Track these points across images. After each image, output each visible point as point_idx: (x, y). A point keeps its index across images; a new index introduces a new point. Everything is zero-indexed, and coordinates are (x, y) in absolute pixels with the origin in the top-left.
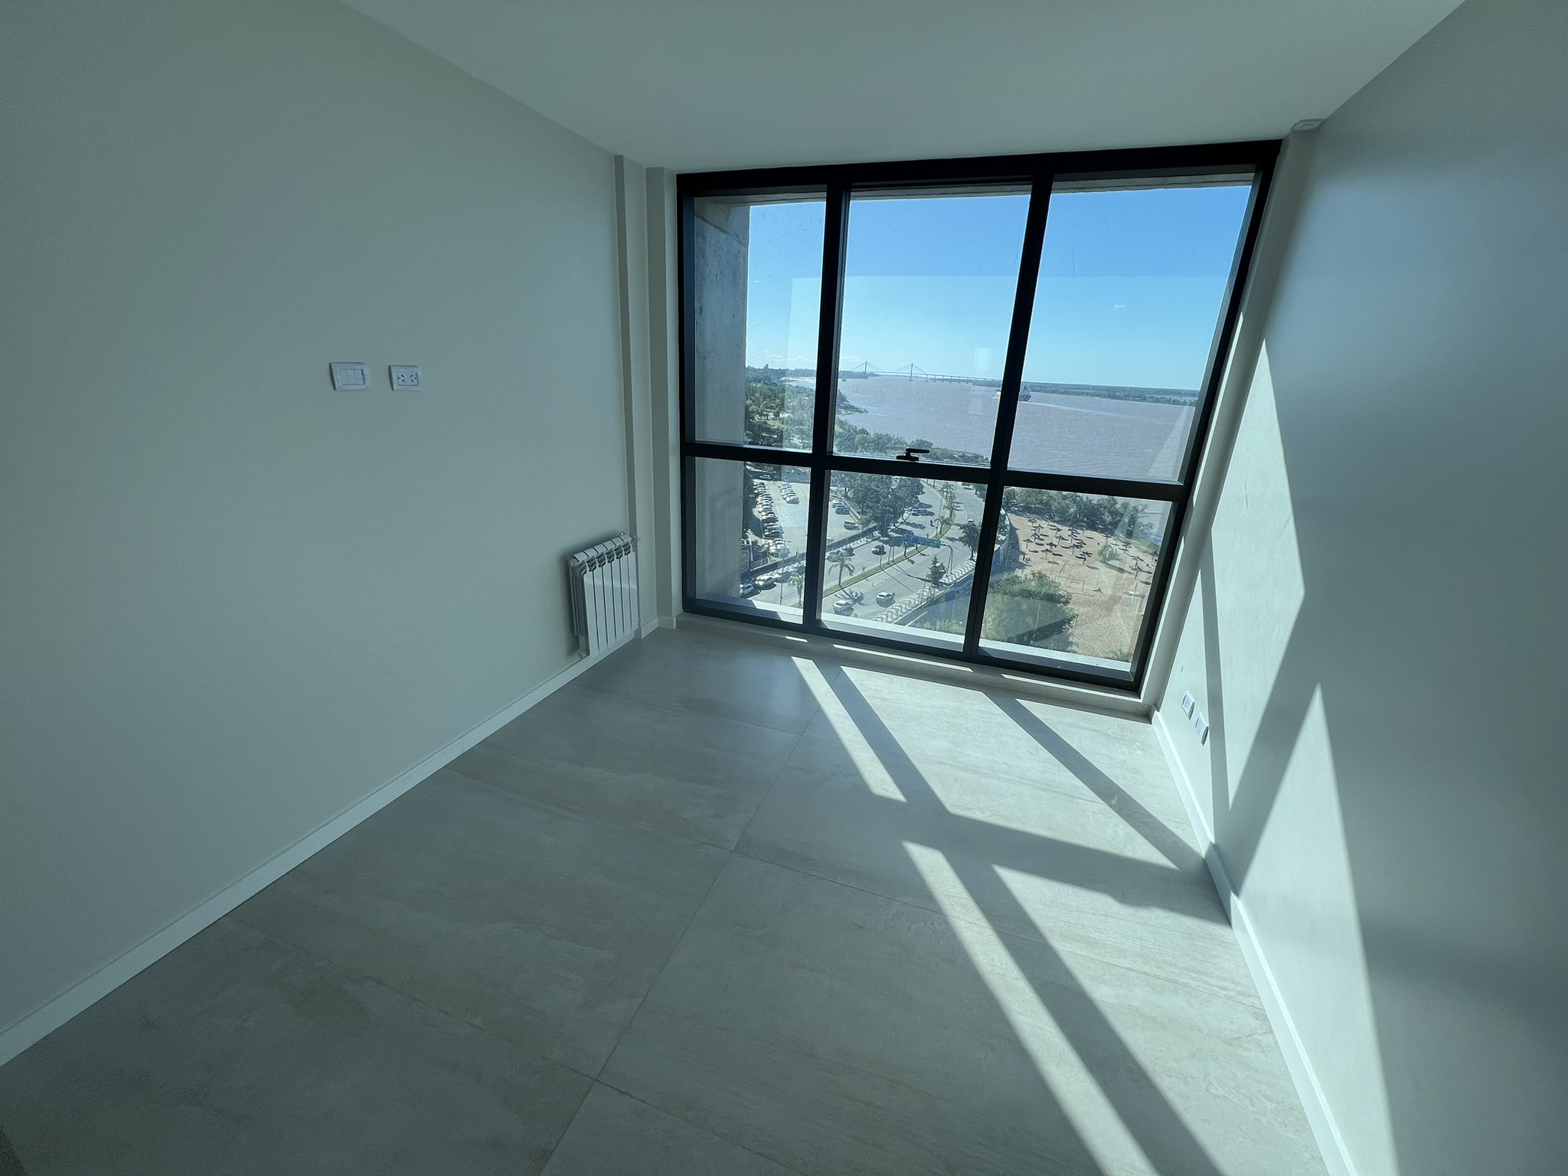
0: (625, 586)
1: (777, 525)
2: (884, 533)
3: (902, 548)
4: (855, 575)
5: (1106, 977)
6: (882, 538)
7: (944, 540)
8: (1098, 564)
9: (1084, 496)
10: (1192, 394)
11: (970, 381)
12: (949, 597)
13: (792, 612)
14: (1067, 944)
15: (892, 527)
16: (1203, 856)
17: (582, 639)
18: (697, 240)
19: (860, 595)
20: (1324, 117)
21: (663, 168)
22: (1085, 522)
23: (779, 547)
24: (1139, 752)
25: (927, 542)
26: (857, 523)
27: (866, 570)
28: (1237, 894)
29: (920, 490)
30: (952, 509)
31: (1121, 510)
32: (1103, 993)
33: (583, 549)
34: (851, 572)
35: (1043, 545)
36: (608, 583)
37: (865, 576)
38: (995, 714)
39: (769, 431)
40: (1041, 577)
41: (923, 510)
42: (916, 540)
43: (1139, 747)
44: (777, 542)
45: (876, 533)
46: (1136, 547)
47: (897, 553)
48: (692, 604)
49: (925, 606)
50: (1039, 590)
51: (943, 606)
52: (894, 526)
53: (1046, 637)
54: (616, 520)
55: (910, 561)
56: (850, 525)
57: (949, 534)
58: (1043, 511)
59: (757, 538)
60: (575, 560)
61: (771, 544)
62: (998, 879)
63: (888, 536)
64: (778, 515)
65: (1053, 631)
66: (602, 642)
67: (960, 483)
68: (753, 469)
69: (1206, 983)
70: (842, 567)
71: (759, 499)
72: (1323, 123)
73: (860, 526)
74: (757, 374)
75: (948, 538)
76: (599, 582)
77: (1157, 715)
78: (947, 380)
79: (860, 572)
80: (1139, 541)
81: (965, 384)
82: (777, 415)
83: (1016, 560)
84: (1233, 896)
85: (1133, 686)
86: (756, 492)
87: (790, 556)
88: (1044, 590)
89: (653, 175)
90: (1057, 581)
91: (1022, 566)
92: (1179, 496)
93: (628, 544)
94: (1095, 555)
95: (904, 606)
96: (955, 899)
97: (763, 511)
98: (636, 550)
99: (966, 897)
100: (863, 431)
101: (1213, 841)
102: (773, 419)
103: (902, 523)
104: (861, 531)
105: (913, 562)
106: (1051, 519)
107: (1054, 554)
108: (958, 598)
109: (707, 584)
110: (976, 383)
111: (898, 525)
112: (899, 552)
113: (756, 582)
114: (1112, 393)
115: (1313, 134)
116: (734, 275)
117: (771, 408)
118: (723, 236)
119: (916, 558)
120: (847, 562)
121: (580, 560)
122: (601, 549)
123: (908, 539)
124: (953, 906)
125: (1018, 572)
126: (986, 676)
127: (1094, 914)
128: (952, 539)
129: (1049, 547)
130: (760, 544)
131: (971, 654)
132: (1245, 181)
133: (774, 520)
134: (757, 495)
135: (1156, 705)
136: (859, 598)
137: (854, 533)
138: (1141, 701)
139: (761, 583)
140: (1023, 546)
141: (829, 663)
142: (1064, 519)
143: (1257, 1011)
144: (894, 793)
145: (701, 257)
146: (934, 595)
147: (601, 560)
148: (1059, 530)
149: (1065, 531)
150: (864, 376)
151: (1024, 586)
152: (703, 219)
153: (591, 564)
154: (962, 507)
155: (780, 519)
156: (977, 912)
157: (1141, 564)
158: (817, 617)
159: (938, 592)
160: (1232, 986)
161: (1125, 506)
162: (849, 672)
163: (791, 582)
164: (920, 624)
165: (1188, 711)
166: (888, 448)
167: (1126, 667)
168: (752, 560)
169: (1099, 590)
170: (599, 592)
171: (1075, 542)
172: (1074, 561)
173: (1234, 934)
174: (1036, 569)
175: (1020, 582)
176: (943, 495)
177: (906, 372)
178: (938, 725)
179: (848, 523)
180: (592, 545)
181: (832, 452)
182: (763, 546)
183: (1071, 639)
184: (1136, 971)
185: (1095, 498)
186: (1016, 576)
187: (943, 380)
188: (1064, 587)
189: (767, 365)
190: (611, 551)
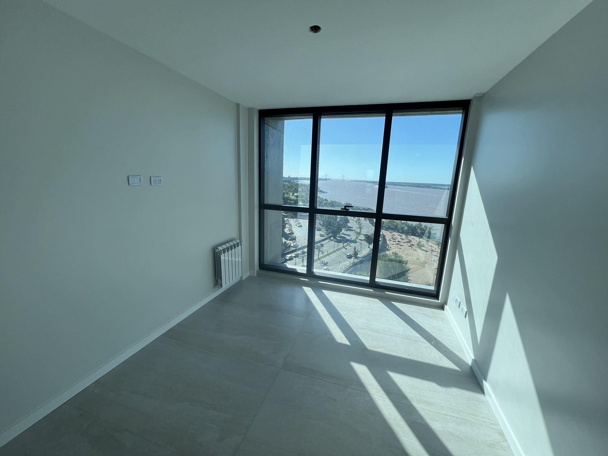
0: (237, 259)
1: (294, 235)
2: (335, 238)
3: (342, 244)
4: (324, 254)
5: (437, 419)
6: (334, 240)
7: (358, 240)
8: (417, 249)
9: (410, 223)
10: (448, 185)
11: (365, 181)
12: (361, 262)
13: (302, 269)
14: (420, 404)
15: (338, 236)
16: (470, 365)
17: (219, 281)
18: (266, 132)
19: (326, 262)
20: (484, 92)
21: (254, 108)
22: (411, 233)
23: (295, 244)
24: (441, 322)
25: (351, 241)
26: (325, 234)
27: (328, 252)
28: (486, 380)
29: (348, 221)
30: (360, 228)
31: (424, 228)
32: (436, 426)
33: (221, 245)
34: (323, 253)
35: (395, 242)
36: (230, 258)
37: (328, 255)
38: (383, 308)
39: (291, 200)
40: (396, 254)
41: (350, 229)
42: (347, 241)
43: (441, 320)
44: (294, 242)
45: (332, 238)
46: (431, 242)
47: (340, 245)
48: (263, 266)
49: (353, 266)
50: (396, 259)
51: (358, 266)
52: (339, 235)
53: (399, 277)
54: (234, 234)
55: (345, 248)
56: (322, 235)
57: (360, 238)
58: (395, 229)
59: (286, 240)
60: (217, 249)
61: (291, 243)
62: (389, 377)
63: (336, 239)
64: (294, 231)
65: (402, 275)
66: (227, 282)
67: (363, 218)
68: (284, 214)
69: (478, 420)
70: (319, 251)
71: (287, 226)
72: (484, 94)
73: (326, 235)
74: (286, 179)
75: (360, 240)
76: (226, 258)
77: (446, 307)
78: (356, 181)
79: (326, 253)
80: (432, 240)
81: (363, 182)
82: (293, 194)
83: (386, 248)
84: (484, 382)
85: (436, 296)
86: (285, 223)
87: (299, 247)
88: (398, 259)
89: (250, 110)
90: (402, 255)
91: (388, 250)
92: (447, 222)
93: (238, 243)
94: (416, 245)
95: (344, 266)
96: (373, 386)
97: (288, 230)
98: (241, 245)
99: (377, 385)
100: (326, 200)
101: (474, 358)
102: (292, 196)
103: (342, 234)
104: (326, 237)
105: (346, 249)
106: (398, 231)
107: (400, 245)
108: (364, 263)
109: (269, 259)
110: (367, 182)
111: (340, 235)
112: (341, 245)
113: (286, 258)
114: (419, 185)
115: (481, 98)
116: (279, 144)
117: (291, 191)
118: (275, 131)
119: (347, 247)
120: (321, 249)
121: (220, 250)
122: (228, 245)
123: (344, 240)
124: (372, 389)
125: (387, 252)
126: (378, 293)
127: (429, 391)
128: (361, 240)
129: (398, 243)
130: (287, 243)
131: (372, 284)
132: (460, 113)
133: (293, 233)
134: (286, 224)
135: (446, 303)
136: (326, 263)
137: (323, 238)
138: (439, 301)
139: (288, 258)
140: (388, 242)
141: (317, 289)
142: (403, 232)
143: (499, 431)
144: (345, 341)
145: (267, 138)
146: (355, 262)
147: (228, 249)
148: (401, 236)
149: (404, 236)
150: (326, 180)
151: (390, 258)
152: (268, 125)
153: (224, 251)
154: (364, 228)
155: (295, 233)
156: (382, 392)
157: (434, 249)
158: (312, 271)
159: (356, 261)
160: (488, 421)
161: (426, 227)
162: (325, 292)
163: (300, 257)
164: (351, 273)
165: (458, 305)
166: (335, 206)
167: (432, 288)
168: (284, 249)
169: (418, 259)
170: (227, 263)
171: (408, 240)
172: (407, 247)
173: (486, 398)
174: (394, 251)
175: (388, 256)
176: (357, 223)
177: (341, 178)
178: (361, 313)
179: (321, 234)
180: (224, 243)
181: (316, 207)
182: (288, 244)
183: (409, 278)
184: (449, 415)
185: (414, 224)
186: (386, 254)
187: (355, 181)
188: (405, 258)
189: (289, 176)
190: (232, 246)
